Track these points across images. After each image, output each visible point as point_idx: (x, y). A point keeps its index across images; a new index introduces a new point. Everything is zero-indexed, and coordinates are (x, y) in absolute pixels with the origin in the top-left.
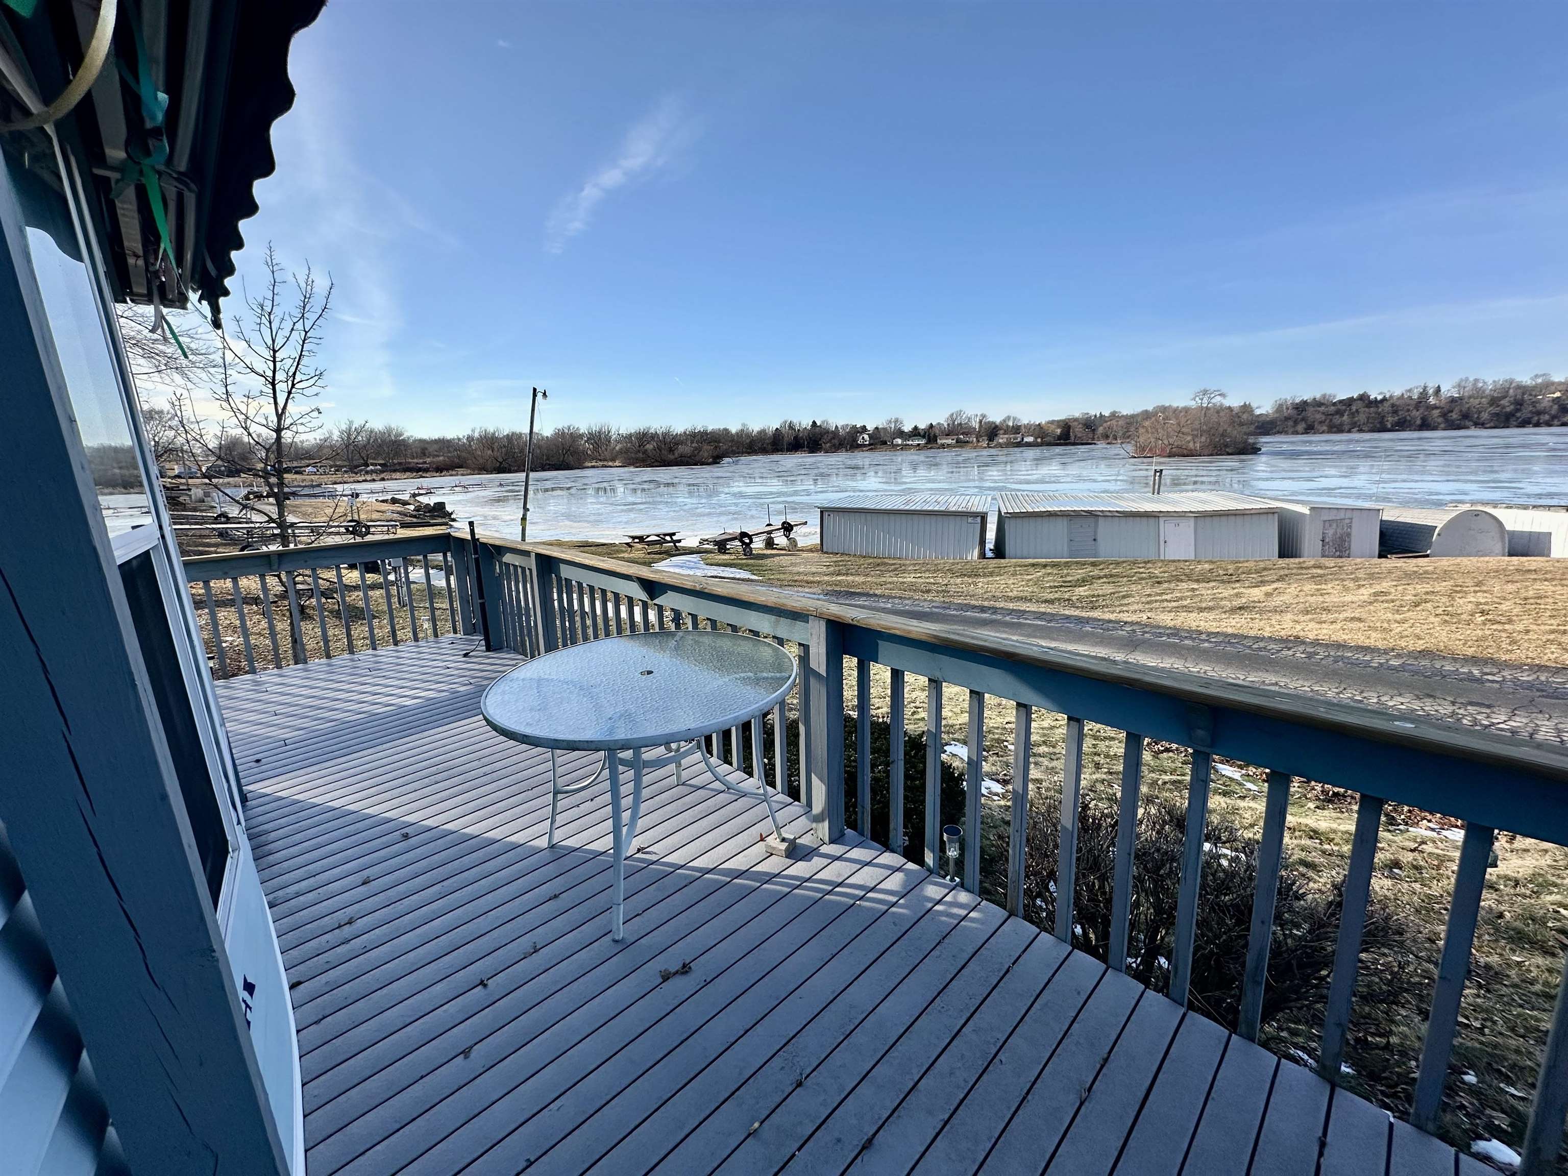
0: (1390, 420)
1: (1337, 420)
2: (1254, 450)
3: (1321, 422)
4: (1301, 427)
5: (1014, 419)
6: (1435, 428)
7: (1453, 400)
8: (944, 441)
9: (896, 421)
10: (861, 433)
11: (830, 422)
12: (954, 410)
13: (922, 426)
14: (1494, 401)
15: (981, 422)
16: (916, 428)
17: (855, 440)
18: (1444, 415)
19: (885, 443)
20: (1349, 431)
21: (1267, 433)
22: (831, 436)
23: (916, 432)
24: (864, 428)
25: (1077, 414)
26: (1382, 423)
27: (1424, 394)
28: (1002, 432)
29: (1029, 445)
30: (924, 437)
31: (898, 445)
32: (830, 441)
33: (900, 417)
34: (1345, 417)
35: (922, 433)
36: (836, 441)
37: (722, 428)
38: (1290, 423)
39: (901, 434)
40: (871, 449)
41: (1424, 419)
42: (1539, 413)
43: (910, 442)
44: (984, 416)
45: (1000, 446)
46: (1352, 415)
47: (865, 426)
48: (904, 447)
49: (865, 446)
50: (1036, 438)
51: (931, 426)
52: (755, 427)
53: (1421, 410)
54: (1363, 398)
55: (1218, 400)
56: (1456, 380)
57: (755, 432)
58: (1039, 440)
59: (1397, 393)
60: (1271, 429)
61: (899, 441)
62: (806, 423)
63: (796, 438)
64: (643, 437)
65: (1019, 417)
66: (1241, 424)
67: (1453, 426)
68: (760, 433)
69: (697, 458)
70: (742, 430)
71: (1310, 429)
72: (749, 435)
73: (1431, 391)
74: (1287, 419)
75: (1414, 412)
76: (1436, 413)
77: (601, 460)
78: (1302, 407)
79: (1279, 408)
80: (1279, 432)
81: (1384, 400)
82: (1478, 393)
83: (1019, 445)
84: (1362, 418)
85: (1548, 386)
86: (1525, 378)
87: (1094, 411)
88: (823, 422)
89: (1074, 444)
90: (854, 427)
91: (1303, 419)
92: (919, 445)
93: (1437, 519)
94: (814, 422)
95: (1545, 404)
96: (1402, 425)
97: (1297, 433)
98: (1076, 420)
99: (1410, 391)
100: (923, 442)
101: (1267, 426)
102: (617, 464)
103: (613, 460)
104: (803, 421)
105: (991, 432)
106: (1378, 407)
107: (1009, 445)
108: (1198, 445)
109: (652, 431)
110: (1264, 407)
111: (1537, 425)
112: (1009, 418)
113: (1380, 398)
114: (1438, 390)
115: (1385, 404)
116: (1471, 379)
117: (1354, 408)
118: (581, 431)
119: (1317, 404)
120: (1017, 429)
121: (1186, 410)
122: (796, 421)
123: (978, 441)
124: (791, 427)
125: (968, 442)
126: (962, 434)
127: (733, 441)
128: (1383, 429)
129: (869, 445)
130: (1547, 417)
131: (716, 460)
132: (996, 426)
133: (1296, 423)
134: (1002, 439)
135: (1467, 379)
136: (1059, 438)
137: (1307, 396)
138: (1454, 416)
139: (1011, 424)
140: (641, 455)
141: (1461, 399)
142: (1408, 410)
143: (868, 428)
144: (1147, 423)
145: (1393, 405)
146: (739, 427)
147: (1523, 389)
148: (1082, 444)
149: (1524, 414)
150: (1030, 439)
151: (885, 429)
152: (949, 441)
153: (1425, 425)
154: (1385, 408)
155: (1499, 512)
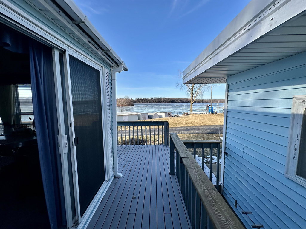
0: (148, 102)
2: (134, 106)
7: (154, 100)
14: (158, 100)
18: (154, 101)
21: (135, 103)
54: (145, 98)
55: (128, 98)
66: (132, 102)
67: (155, 103)
71: (140, 103)
78: (138, 99)
84: (145, 101)
96: (150, 103)
101: (135, 102)
108: (126, 105)
110: (134, 99)
119: (140, 99)
121: (124, 99)
128: (148, 103)
133: (138, 102)
144: (118, 101)
154: (148, 100)
155: (158, 113)
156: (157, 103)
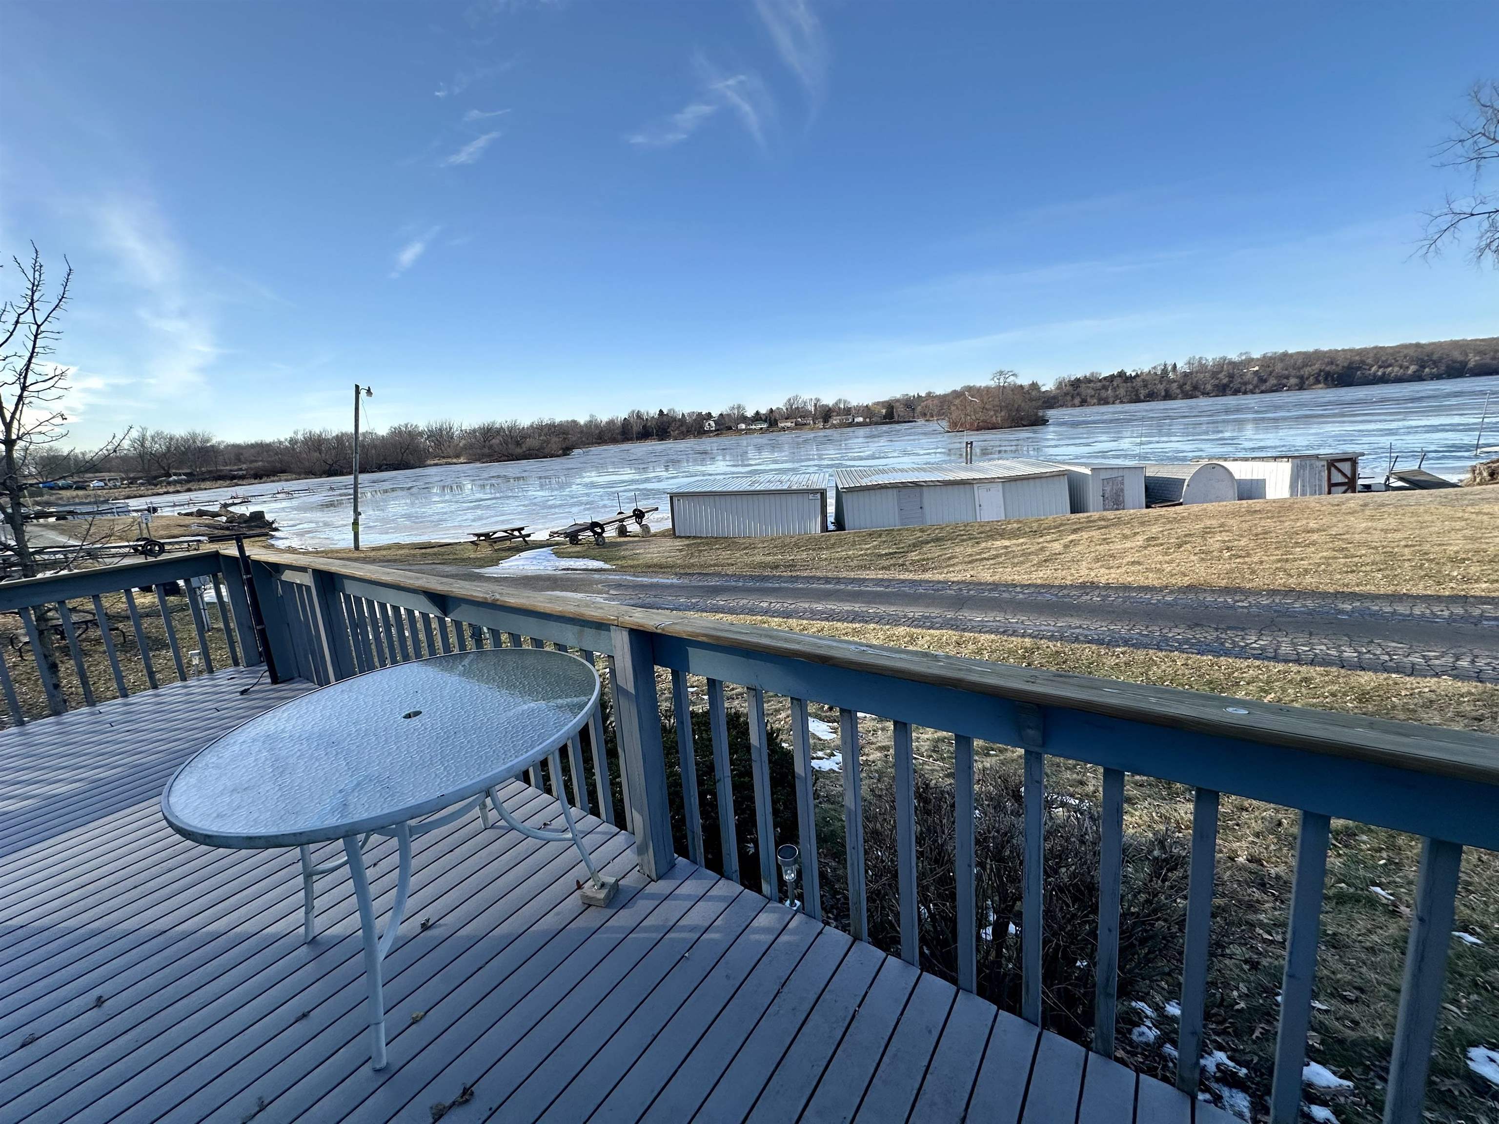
0: (1143, 393)
1: (1104, 394)
2: (1044, 422)
3: (1092, 396)
4: (1077, 401)
5: (845, 402)
6: (1175, 398)
7: (1185, 375)
8: (783, 425)
9: (739, 407)
10: (707, 420)
11: (677, 410)
12: (790, 395)
13: (763, 411)
14: (1214, 374)
15: (815, 405)
16: (757, 413)
17: (702, 427)
18: (1181, 387)
19: (730, 428)
20: (1113, 403)
21: (1051, 407)
22: (678, 424)
23: (758, 417)
24: (709, 415)
25: (898, 395)
26: (1137, 395)
27: (1165, 371)
28: (835, 414)
29: (859, 425)
30: (765, 421)
31: (742, 430)
32: (678, 428)
33: (742, 403)
34: (1110, 391)
35: (764, 418)
36: (684, 429)
37: (570, 419)
38: (1069, 398)
39: (744, 419)
40: (718, 435)
41: (1166, 391)
42: (1245, 384)
43: (754, 427)
44: (818, 400)
45: (834, 426)
46: (1115, 389)
47: (710, 413)
48: (748, 432)
49: (712, 431)
50: (865, 419)
51: (771, 411)
52: (603, 417)
53: (1164, 384)
54: (1121, 374)
55: (1011, 379)
56: (1186, 360)
57: (604, 423)
58: (868, 420)
59: (1146, 370)
60: (1055, 403)
61: (743, 426)
62: (654, 412)
63: (644, 427)
64: (488, 433)
65: (849, 400)
66: (1031, 400)
67: (1187, 396)
68: (608, 423)
69: (546, 451)
70: (591, 421)
71: (1084, 403)
72: (597, 426)
73: (1170, 368)
74: (1066, 394)
75: (1159, 386)
76: (1175, 385)
77: (444, 457)
78: (1076, 383)
79: (1060, 386)
80: (1062, 406)
81: (1137, 375)
82: (1203, 368)
83: (851, 425)
84: (1122, 392)
85: (1250, 361)
86: (1234, 356)
87: (912, 392)
88: (670, 410)
89: (898, 422)
90: (700, 414)
91: (1078, 394)
92: (761, 429)
93: (1185, 473)
94: (661, 411)
95: (1249, 376)
96: (1151, 397)
97: (1074, 406)
98: (898, 401)
99: (1154, 368)
100: (765, 426)
101: (1051, 401)
102: (462, 460)
103: (458, 456)
104: (651, 410)
105: (826, 415)
106: (1132, 382)
107: (842, 425)
108: (999, 419)
109: (497, 426)
110: (1048, 385)
111: (1245, 393)
112: (840, 400)
113: (1133, 374)
114: (1175, 366)
115: (1138, 379)
116: (1197, 357)
117: (1115, 383)
118: (421, 429)
119: (1088, 380)
120: (848, 411)
121: (988, 389)
122: (643, 411)
123: (815, 423)
124: (639, 416)
125: (805, 424)
126: (800, 417)
127: (582, 432)
128: (1138, 400)
129: (715, 431)
130: (1250, 387)
131: (566, 451)
132: (830, 409)
133: (1073, 397)
134: (835, 421)
135: (1194, 357)
136: (885, 417)
137: (1080, 375)
138: (1188, 387)
139: (842, 406)
140: (486, 451)
141: (1191, 373)
142: (1155, 384)
143: (714, 415)
144: (957, 402)
145: (1144, 380)
146: (588, 418)
147: (1232, 363)
148: (905, 422)
149: (1235, 385)
150: (861, 419)
151: (729, 415)
152: (789, 424)
153: (1168, 396)
154: (1138, 383)
155: (1229, 465)
156: (1206, 394)
